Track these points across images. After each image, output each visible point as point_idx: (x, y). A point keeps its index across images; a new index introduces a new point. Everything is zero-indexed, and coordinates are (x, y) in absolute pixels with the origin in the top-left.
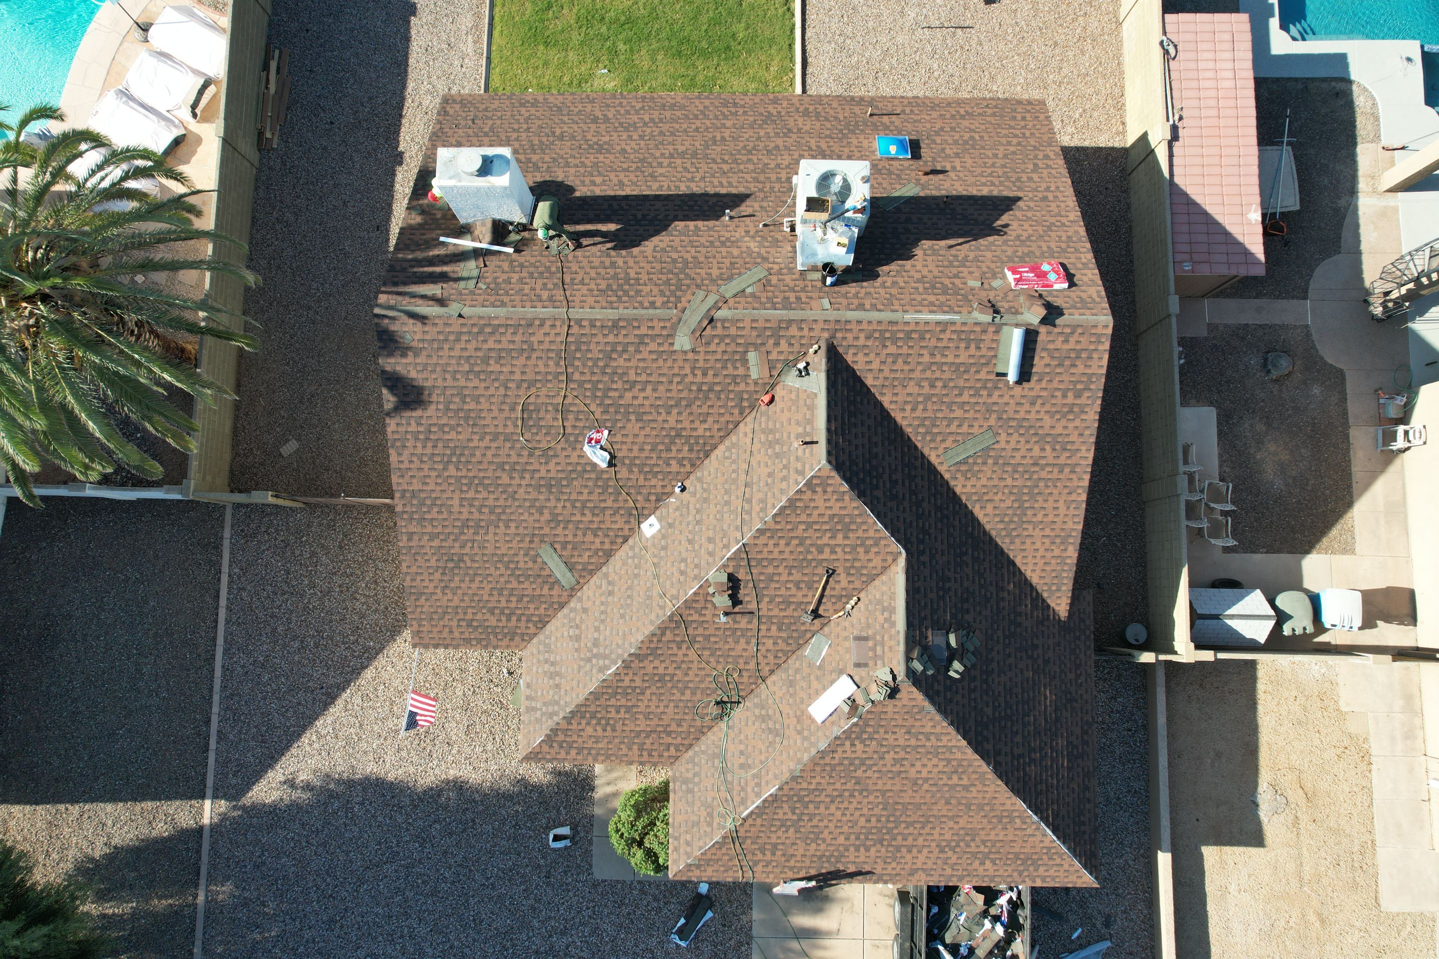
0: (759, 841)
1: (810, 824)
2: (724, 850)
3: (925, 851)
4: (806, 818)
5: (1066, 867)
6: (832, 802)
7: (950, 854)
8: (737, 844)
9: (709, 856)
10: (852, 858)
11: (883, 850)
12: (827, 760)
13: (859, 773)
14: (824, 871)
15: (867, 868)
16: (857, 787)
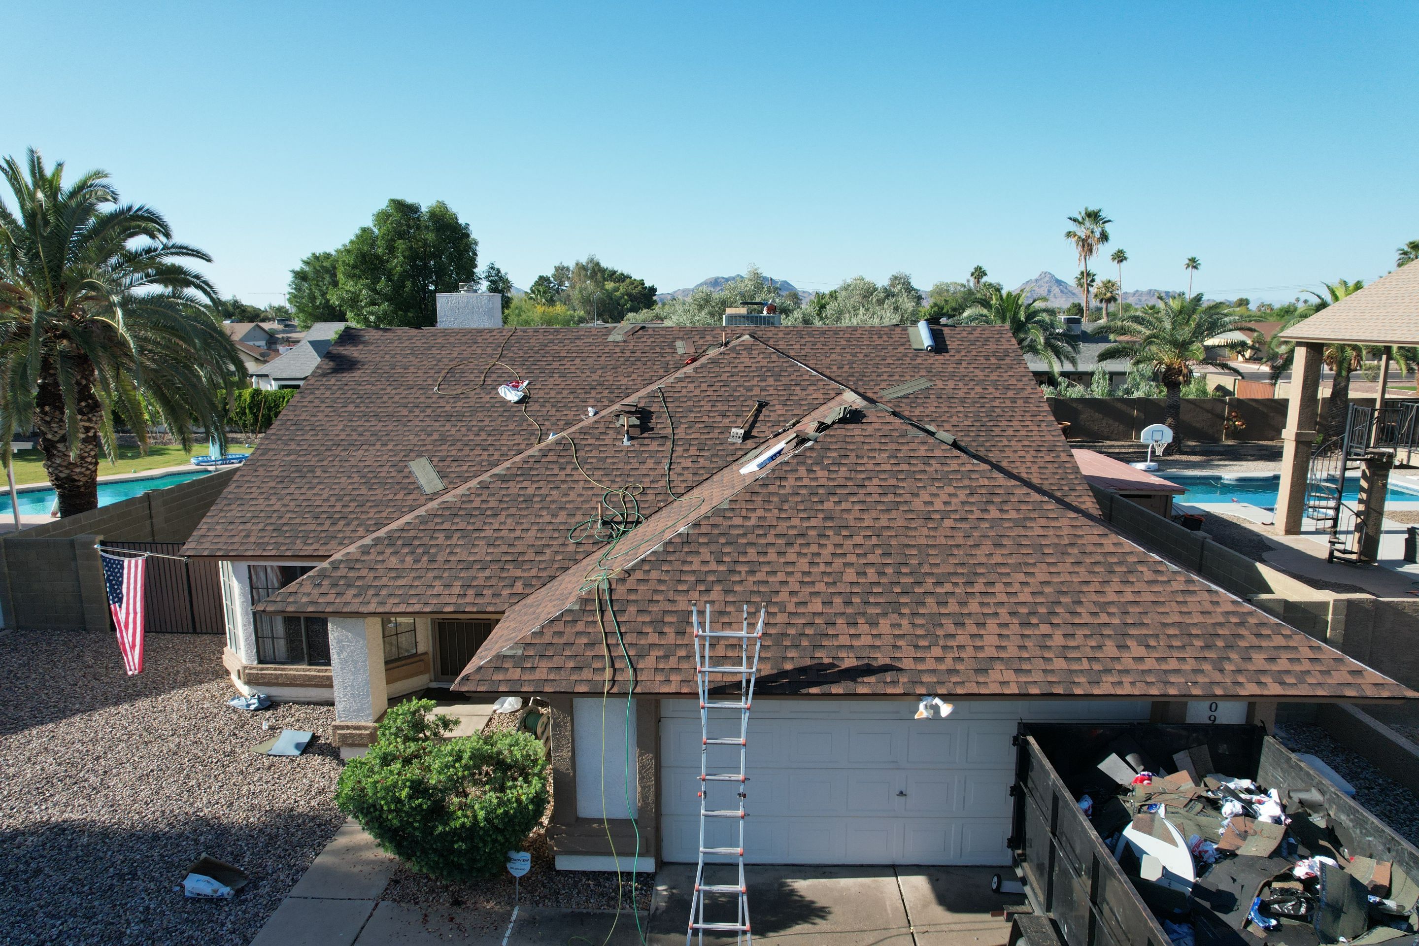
0: (654, 608)
1: (751, 579)
2: (580, 626)
3: (992, 625)
4: (743, 569)
5: (1306, 652)
6: (789, 544)
7: (1045, 629)
8: (609, 614)
9: (547, 638)
10: (844, 640)
11: (905, 622)
12: (773, 489)
13: (828, 505)
14: (789, 666)
15: (881, 660)
16: (829, 524)
